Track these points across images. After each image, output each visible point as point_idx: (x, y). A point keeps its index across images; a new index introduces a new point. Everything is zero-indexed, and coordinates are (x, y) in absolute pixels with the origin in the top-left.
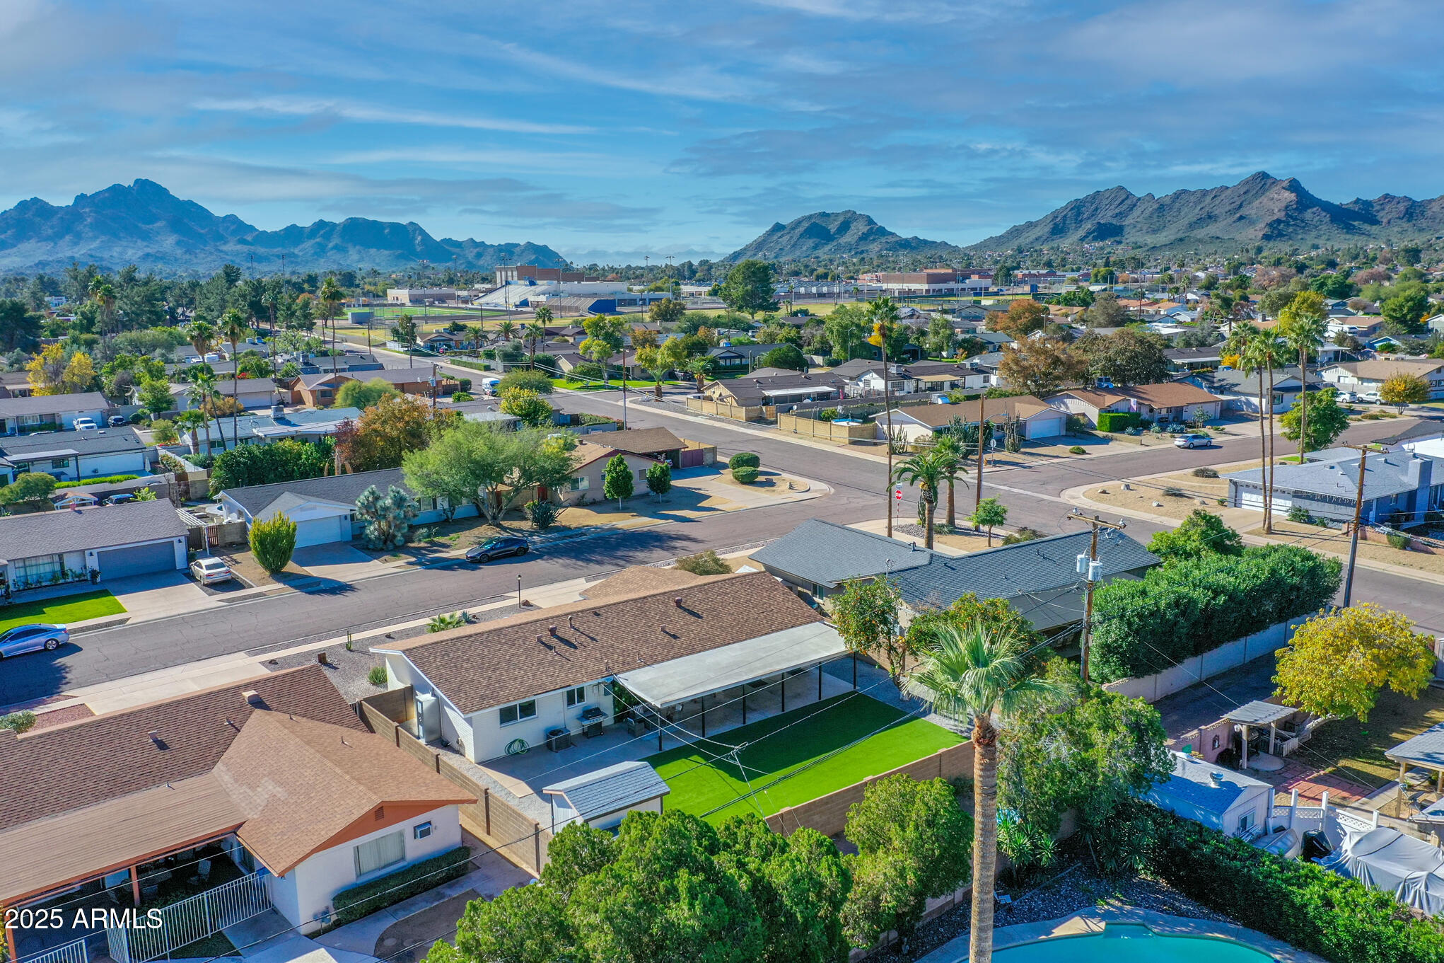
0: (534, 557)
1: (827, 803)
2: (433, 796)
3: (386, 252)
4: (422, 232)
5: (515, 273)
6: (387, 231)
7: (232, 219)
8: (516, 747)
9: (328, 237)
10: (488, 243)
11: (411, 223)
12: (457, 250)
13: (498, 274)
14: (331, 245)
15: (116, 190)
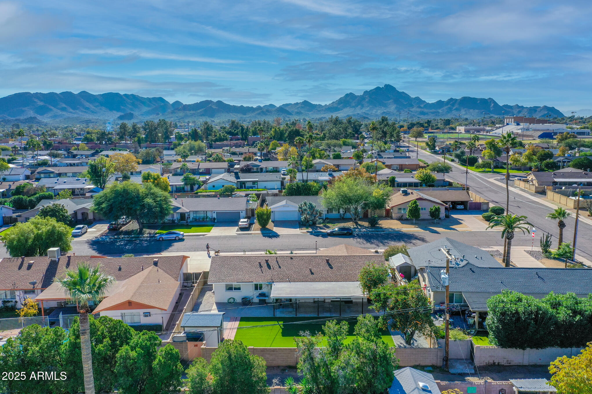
0: (354, 237)
1: (274, 351)
2: (151, 304)
3: (477, 111)
4: (494, 102)
5: (513, 120)
6: (478, 102)
7: (418, 99)
8: (231, 300)
9: (453, 105)
10: (524, 106)
11: (490, 98)
12: (510, 110)
13: (506, 120)
14: (454, 108)
15: (378, 88)
